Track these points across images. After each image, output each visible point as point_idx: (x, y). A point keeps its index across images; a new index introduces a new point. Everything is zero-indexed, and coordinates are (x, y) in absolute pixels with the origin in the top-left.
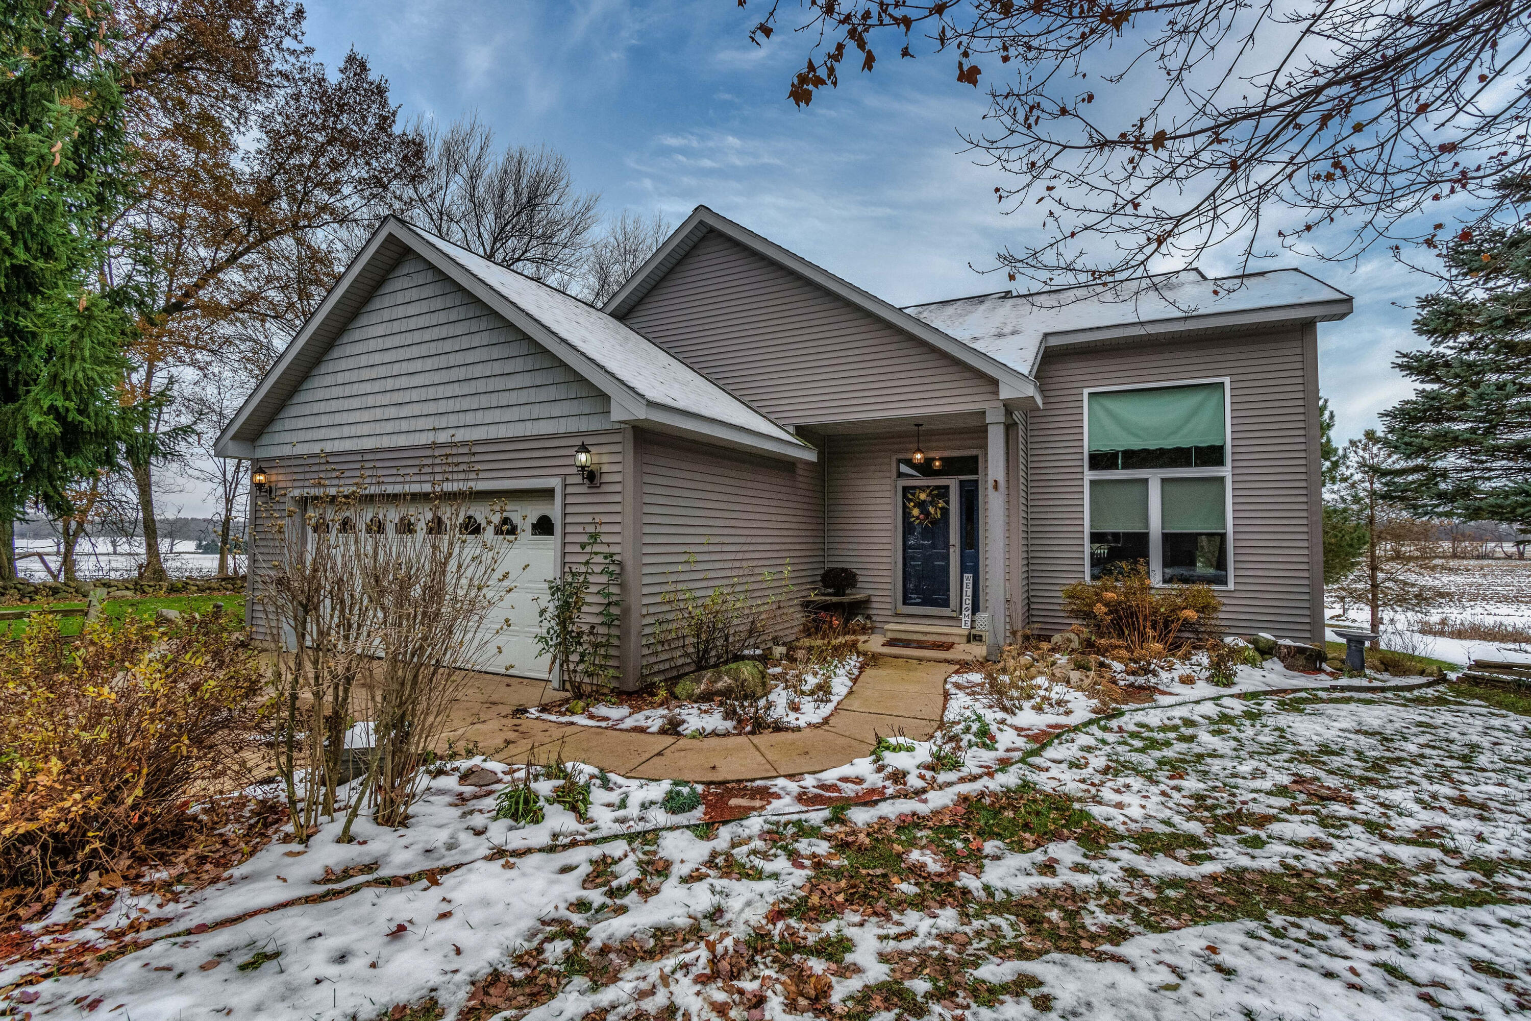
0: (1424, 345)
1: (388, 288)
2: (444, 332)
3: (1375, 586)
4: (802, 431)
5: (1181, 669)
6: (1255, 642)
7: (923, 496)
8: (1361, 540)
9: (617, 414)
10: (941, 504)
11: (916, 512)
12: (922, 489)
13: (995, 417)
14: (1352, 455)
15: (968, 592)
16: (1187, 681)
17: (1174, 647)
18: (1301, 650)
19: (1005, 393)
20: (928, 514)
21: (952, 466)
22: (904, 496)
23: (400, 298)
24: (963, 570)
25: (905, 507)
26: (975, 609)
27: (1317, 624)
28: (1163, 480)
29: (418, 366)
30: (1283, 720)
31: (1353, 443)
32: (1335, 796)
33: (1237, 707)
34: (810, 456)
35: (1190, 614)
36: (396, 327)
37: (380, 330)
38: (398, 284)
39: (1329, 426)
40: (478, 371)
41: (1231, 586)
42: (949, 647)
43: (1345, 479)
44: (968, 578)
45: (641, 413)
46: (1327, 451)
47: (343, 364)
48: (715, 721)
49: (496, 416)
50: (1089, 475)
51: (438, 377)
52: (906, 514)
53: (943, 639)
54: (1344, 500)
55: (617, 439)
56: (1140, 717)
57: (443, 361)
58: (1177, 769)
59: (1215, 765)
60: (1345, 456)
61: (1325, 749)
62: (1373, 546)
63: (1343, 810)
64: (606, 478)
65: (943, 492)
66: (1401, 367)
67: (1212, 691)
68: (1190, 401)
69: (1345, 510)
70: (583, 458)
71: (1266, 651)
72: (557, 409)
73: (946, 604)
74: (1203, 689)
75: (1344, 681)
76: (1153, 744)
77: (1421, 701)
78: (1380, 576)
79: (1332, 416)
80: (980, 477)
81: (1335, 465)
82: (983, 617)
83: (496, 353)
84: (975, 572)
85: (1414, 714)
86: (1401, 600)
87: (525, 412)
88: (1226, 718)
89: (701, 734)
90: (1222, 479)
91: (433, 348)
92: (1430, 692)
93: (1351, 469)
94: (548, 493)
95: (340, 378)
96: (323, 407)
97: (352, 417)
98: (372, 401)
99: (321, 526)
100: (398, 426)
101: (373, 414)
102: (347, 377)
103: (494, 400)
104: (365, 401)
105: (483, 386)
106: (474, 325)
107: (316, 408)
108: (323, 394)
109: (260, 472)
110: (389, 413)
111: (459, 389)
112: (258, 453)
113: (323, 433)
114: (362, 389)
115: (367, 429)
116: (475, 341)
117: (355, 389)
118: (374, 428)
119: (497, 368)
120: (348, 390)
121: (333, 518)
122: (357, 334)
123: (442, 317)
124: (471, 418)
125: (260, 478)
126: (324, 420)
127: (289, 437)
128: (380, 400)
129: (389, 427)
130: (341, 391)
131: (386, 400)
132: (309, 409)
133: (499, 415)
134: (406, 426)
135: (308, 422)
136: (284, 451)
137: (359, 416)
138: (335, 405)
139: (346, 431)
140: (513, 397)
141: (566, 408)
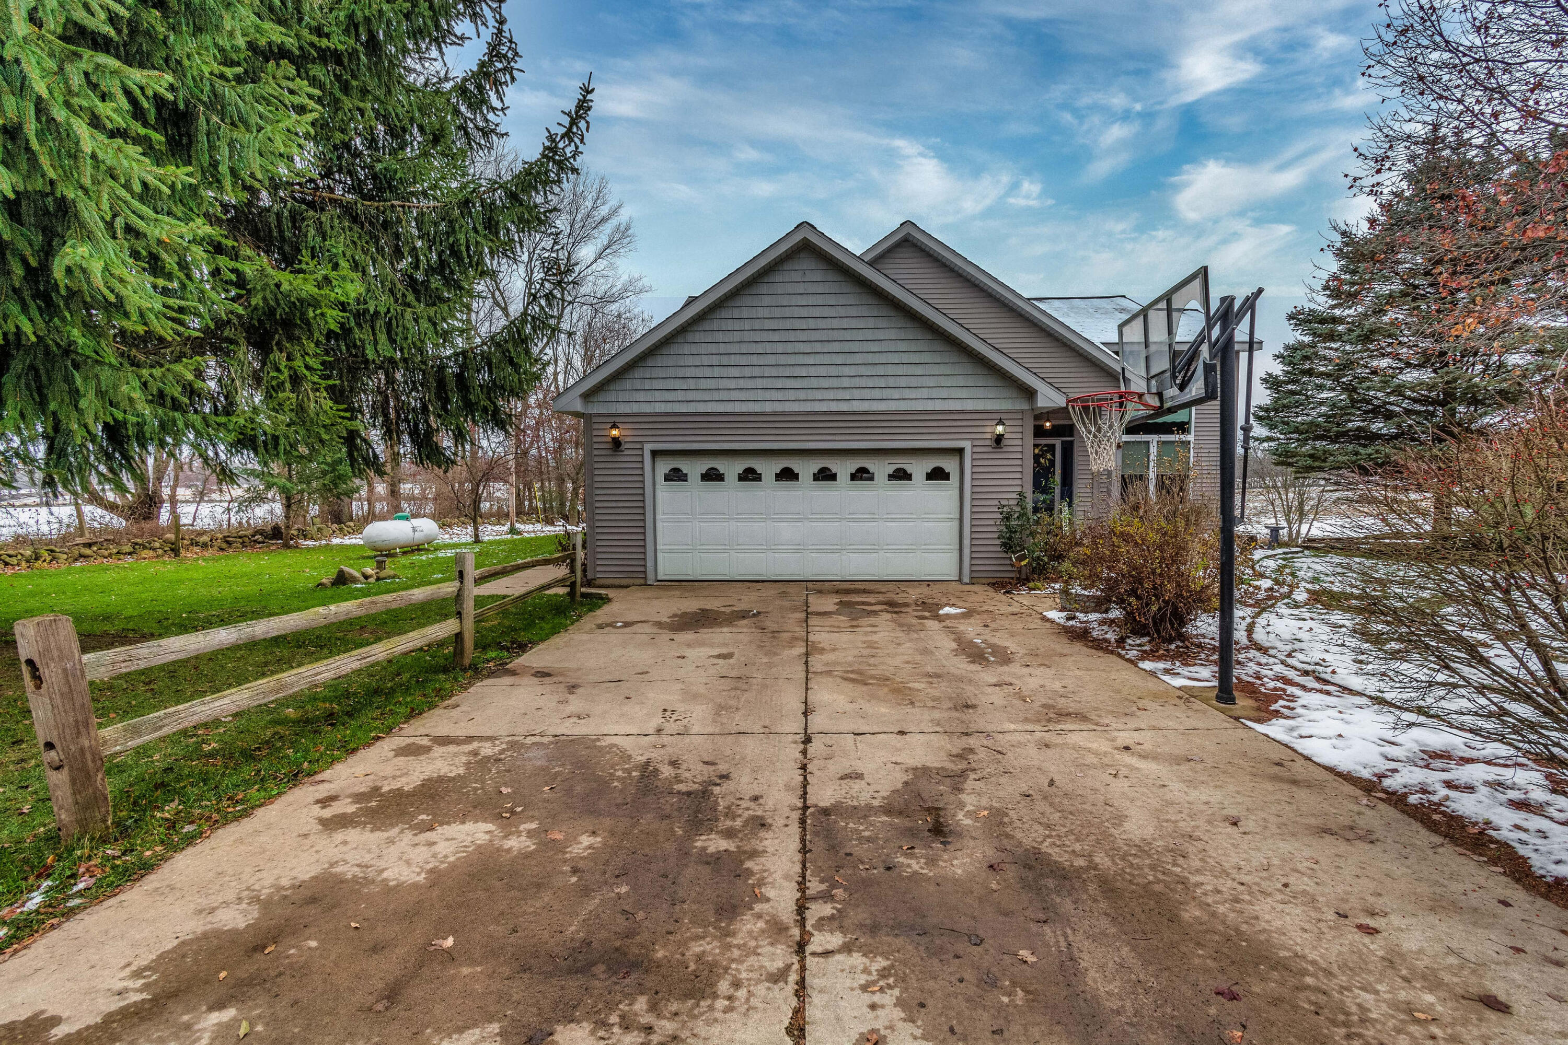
9: (1042, 403)
23: (790, 288)
28: (1157, 443)
50: (1123, 438)
55: (1027, 416)
64: (1007, 443)
65: (1052, 448)
70: (1000, 429)
80: (1073, 438)
90: (1189, 442)
94: (958, 452)
95: (713, 348)
96: (690, 372)
97: (731, 384)
98: (757, 371)
99: (676, 476)
100: (791, 395)
101: (759, 383)
102: (723, 348)
103: (903, 382)
104: (748, 372)
105: (891, 370)
106: (882, 323)
107: (681, 372)
108: (691, 361)
109: (614, 426)
110: (779, 384)
111: (864, 371)
112: (593, 409)
113: (691, 396)
114: (744, 360)
115: (752, 395)
116: (880, 335)
117: (734, 360)
118: (761, 395)
119: (905, 358)
120: (725, 360)
121: (694, 468)
122: (735, 313)
123: (842, 311)
124: (877, 394)
125: (614, 432)
126: (692, 384)
127: (640, 396)
128: (767, 372)
129: (780, 395)
130: (715, 360)
131: (775, 372)
132: (671, 372)
133: (908, 393)
134: (801, 395)
135: (669, 384)
136: (636, 408)
137: (743, 383)
138: (708, 372)
139: (725, 395)
140: (923, 381)
141: (972, 392)
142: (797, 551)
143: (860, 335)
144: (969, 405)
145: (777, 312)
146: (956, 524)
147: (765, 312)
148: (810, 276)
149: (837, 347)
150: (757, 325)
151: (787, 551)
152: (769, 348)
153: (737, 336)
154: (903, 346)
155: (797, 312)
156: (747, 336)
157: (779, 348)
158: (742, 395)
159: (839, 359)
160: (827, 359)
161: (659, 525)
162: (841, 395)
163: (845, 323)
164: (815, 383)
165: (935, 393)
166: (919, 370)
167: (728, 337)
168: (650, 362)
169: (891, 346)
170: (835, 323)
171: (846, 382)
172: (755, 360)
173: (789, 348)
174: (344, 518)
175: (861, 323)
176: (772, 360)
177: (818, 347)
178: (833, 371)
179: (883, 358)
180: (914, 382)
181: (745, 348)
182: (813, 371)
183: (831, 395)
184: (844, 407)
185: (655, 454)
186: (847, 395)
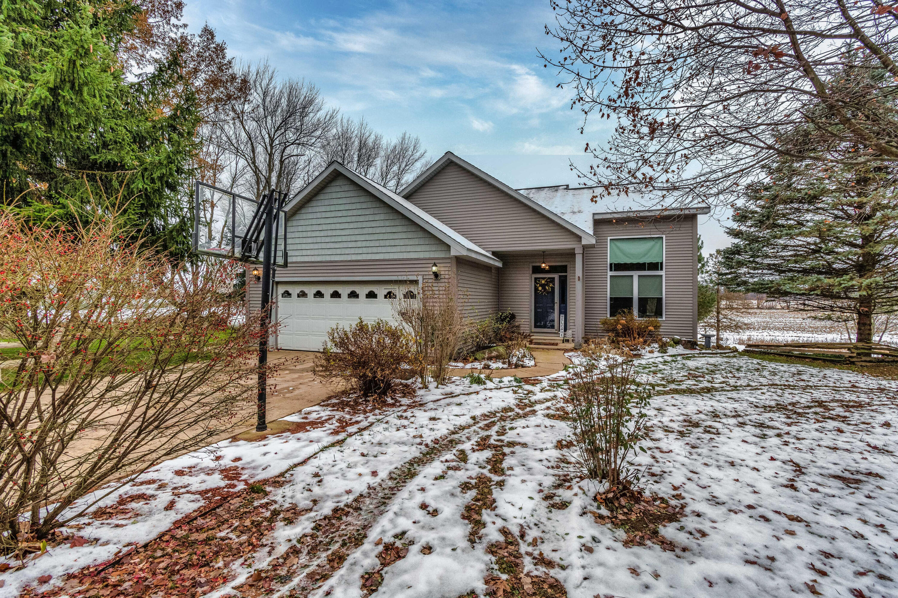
0: (735, 226)
1: (328, 190)
2: (359, 212)
3: (718, 321)
4: (494, 253)
5: (648, 349)
6: (673, 339)
7: (543, 282)
8: (713, 300)
9: (453, 253)
10: (551, 285)
11: (540, 288)
12: (543, 278)
13: (578, 251)
14: (710, 261)
15: (562, 322)
16: (651, 352)
17: (645, 342)
18: (689, 342)
19: (584, 242)
20: (545, 289)
21: (553, 269)
22: (535, 282)
23: (334, 195)
24: (560, 313)
25: (535, 286)
26: (565, 330)
27: (695, 333)
28: (639, 276)
29: (346, 226)
30: (684, 362)
31: (711, 255)
32: (700, 376)
33: (670, 359)
34: (499, 264)
35: (651, 328)
36: (333, 208)
37: (323, 209)
38: (333, 189)
39: (701, 248)
40: (378, 230)
41: (664, 319)
42: (557, 344)
43: (707, 272)
44: (562, 317)
45: (464, 253)
46: (700, 259)
47: (302, 223)
48: (500, 365)
49: (389, 249)
50: (610, 273)
51: (357, 232)
52: (536, 289)
53: (552, 342)
54: (706, 281)
55: (449, 261)
56: (639, 361)
57: (359, 225)
58: (655, 373)
59: (666, 372)
60: (707, 262)
61: (697, 368)
62: (718, 303)
63: (701, 379)
64: (442, 277)
65: (552, 280)
66: (728, 233)
67: (661, 355)
68: (650, 244)
69: (706, 287)
70: (434, 269)
71: (677, 343)
72: (418, 248)
73: (553, 327)
74: (656, 354)
75: (704, 351)
76: (645, 368)
77: (729, 357)
78: (721, 316)
79: (702, 243)
80: (568, 274)
81: (703, 265)
82: (569, 332)
83: (387, 223)
84: (566, 314)
85: (726, 360)
86: (728, 328)
87: (403, 249)
88: (665, 362)
89: (497, 369)
90: (661, 276)
91: (354, 219)
92: (732, 354)
93: (710, 267)
94: (416, 282)
99: (287, 294)
101: (320, 246)
103: (388, 243)
104: (315, 240)
105: (381, 237)
106: (376, 211)
109: (255, 269)
110: (329, 246)
111: (368, 237)
114: (313, 234)
115: (317, 252)
116: (377, 218)
118: (320, 252)
119: (388, 230)
121: (295, 291)
122: (310, 210)
123: (358, 206)
124: (375, 250)
125: (255, 273)
137: (313, 246)
139: (305, 253)
140: (397, 242)
141: (423, 248)
143: (367, 218)
144: (421, 255)
145: (328, 208)
148: (344, 188)
149: (355, 225)
155: (337, 207)
156: (314, 222)
158: (312, 252)
160: (351, 232)
162: (357, 251)
164: (345, 245)
166: (396, 236)
169: (382, 224)
170: (354, 213)
171: (359, 244)
172: (318, 234)
173: (334, 227)
175: (367, 212)
176: (326, 233)
178: (354, 238)
180: (393, 243)
182: (344, 239)
183: (352, 251)
184: (359, 258)
185: (277, 283)
186: (360, 251)
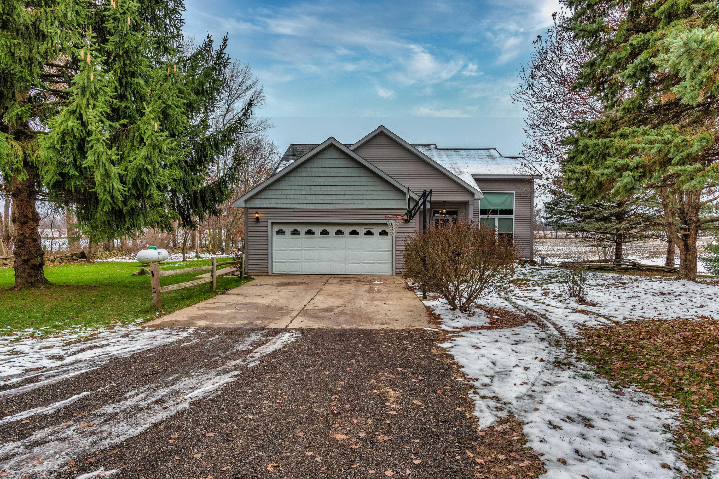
1: (321, 156)
6: (522, 260)
7: (441, 222)
12: (441, 220)
13: (471, 202)
16: (517, 268)
19: (476, 197)
21: (448, 213)
22: (436, 222)
23: (327, 161)
27: (531, 256)
28: (499, 219)
36: (325, 170)
38: (325, 156)
65: (447, 221)
68: (505, 197)
70: (406, 216)
72: (393, 202)
80: (458, 217)
90: (512, 219)
91: (344, 179)
92: (556, 268)
95: (296, 183)
96: (287, 192)
97: (303, 197)
98: (313, 192)
99: (281, 232)
100: (326, 202)
101: (314, 197)
102: (300, 183)
103: (369, 197)
104: (309, 192)
105: (365, 193)
106: (362, 175)
107: (283, 192)
108: (288, 188)
109: (257, 213)
110: (322, 197)
111: (354, 193)
112: (248, 206)
113: (287, 201)
114: (308, 188)
115: (311, 201)
116: (361, 179)
117: (304, 188)
118: (314, 201)
119: (370, 188)
120: (301, 188)
121: (288, 230)
123: (346, 170)
124: (359, 201)
125: (257, 215)
126: (288, 197)
127: (267, 201)
128: (317, 192)
129: (322, 202)
130: (297, 188)
131: (320, 193)
132: (279, 192)
133: (371, 202)
134: (330, 202)
135: (279, 197)
136: (265, 206)
137: (307, 197)
138: (294, 192)
139: (300, 201)
140: (377, 197)
141: (396, 202)
142: (328, 262)
143: (353, 179)
144: (395, 207)
145: (321, 170)
146: (391, 252)
147: (317, 170)
148: (334, 156)
149: (344, 183)
150: (313, 174)
151: (324, 262)
152: (318, 183)
153: (305, 179)
154: (369, 184)
155: (329, 170)
156: (309, 179)
157: (322, 183)
158: (307, 201)
159: (345, 188)
160: (340, 188)
161: (274, 252)
162: (345, 202)
163: (347, 175)
164: (335, 197)
165: (382, 202)
166: (376, 193)
167: (302, 179)
168: (272, 188)
169: (365, 184)
170: (343, 174)
171: (347, 197)
172: (312, 188)
173: (325, 183)
174: (111, 249)
175: (353, 175)
176: (319, 188)
177: (337, 183)
178: (343, 193)
179: (362, 188)
180: (373, 197)
181: (309, 183)
182: (335, 193)
183: (342, 202)
184: (347, 206)
185: (272, 223)
186: (348, 202)
